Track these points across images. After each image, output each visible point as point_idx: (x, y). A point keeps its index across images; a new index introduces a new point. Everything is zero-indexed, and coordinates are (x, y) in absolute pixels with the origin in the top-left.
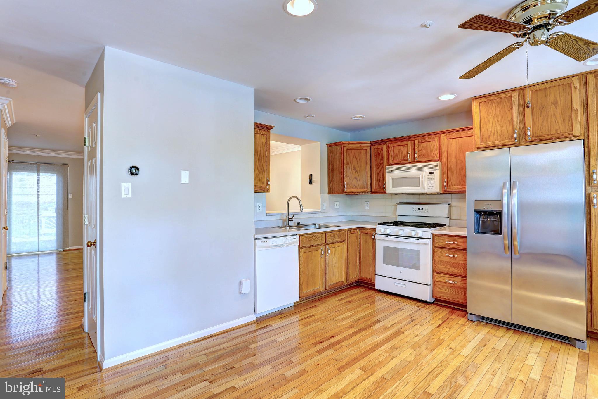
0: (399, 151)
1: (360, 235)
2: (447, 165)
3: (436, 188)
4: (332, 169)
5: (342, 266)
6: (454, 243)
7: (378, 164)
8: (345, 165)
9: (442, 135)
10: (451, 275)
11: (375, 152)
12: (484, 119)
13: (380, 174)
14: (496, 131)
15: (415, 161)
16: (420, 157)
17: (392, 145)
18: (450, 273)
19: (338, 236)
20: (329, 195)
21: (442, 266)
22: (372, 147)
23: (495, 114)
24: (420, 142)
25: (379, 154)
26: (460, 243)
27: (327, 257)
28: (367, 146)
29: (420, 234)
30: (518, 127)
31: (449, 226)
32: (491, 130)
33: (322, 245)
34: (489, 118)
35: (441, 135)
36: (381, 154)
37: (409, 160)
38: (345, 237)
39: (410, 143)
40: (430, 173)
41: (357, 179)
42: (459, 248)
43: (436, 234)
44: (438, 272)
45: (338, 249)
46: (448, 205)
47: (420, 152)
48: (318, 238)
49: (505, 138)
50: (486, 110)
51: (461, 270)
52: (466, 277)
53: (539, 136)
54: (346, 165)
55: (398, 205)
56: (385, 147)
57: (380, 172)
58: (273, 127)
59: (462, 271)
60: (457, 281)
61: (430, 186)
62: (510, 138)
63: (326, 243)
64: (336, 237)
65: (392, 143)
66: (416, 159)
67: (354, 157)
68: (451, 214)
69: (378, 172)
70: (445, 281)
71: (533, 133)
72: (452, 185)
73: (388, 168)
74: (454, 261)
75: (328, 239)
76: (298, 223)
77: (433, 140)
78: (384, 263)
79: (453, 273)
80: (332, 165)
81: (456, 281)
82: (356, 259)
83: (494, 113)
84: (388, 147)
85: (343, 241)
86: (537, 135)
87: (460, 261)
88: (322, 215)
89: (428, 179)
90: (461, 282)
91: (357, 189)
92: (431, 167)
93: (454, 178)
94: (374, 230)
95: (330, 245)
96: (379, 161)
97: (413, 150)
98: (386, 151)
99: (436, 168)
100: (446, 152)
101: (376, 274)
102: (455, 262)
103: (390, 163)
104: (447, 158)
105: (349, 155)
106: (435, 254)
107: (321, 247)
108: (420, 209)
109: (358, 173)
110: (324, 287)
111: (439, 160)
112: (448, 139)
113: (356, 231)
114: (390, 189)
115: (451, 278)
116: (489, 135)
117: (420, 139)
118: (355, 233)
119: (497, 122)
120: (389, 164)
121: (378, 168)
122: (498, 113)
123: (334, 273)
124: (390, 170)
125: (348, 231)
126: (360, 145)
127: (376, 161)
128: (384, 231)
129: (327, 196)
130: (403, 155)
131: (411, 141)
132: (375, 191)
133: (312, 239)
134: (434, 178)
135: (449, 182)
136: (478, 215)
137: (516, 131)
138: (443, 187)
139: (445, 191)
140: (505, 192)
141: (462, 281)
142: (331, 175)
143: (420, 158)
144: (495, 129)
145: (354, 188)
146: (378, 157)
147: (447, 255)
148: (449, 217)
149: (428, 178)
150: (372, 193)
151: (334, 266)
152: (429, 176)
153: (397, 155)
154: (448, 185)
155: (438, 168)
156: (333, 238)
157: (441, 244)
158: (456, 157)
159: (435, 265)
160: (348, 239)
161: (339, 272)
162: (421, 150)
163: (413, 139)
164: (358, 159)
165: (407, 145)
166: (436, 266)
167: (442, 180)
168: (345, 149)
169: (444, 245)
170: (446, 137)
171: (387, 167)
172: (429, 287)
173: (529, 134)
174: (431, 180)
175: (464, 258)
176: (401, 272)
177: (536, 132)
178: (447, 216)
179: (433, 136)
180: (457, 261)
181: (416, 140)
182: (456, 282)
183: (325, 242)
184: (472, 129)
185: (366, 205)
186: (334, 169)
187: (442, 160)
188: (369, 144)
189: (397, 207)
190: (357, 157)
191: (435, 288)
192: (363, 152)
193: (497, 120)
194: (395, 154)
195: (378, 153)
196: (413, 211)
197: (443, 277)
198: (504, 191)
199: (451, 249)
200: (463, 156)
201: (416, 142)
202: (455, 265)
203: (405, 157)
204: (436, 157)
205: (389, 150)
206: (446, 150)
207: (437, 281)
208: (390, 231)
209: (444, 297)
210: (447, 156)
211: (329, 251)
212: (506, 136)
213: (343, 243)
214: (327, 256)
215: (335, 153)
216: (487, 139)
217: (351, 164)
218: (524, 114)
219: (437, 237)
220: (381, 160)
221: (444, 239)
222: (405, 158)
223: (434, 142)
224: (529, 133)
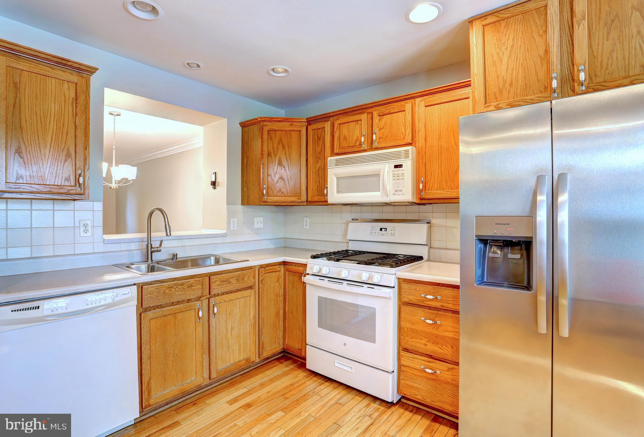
0: (349, 132)
1: (285, 274)
2: (425, 152)
3: (407, 195)
4: (247, 163)
5: (248, 331)
6: (436, 298)
7: (318, 154)
8: (265, 156)
9: (418, 100)
10: (430, 357)
11: (314, 135)
12: (492, 56)
13: (320, 170)
14: (514, 79)
15: (374, 146)
16: (381, 140)
17: (338, 122)
18: (428, 353)
19: (238, 280)
20: (243, 206)
21: (414, 340)
22: (309, 127)
23: (513, 46)
24: (381, 114)
25: (319, 138)
26: (447, 298)
27: (213, 320)
28: (302, 126)
29: (376, 279)
30: (559, 67)
31: (429, 260)
32: (505, 78)
33: (202, 299)
34: (501, 54)
35: (415, 101)
36: (321, 139)
37: (365, 146)
38: (253, 280)
39: (366, 117)
40: (396, 167)
41: (284, 180)
42: (443, 306)
43: (403, 279)
44: (406, 350)
45: (238, 304)
46: (427, 223)
47: (381, 131)
48: (189, 287)
49: (533, 90)
50: (497, 39)
51: (447, 349)
52: (457, 364)
53: (604, 82)
54: (267, 157)
55: (350, 224)
56: (327, 126)
57: (320, 168)
58: (96, 69)
59: (450, 351)
60: (441, 369)
61: (396, 191)
62: (543, 90)
63: (210, 294)
64: (233, 281)
65: (338, 119)
66: (375, 145)
67: (280, 143)
68: (432, 239)
69: (318, 168)
70: (418, 367)
71: (590, 78)
72: (433, 188)
73: (331, 160)
74: (434, 331)
75: (213, 286)
76: (175, 256)
77: (403, 109)
78: (320, 326)
79: (432, 354)
80: (247, 157)
81: (438, 369)
82: (277, 315)
83: (511, 44)
84: (333, 126)
85: (250, 288)
86: (599, 80)
87: (445, 332)
88: (228, 240)
89: (394, 178)
90: (447, 373)
91: (285, 196)
92: (397, 156)
93: (436, 176)
94: (305, 265)
95: (217, 298)
96: (318, 149)
97: (370, 129)
98: (329, 133)
99: (407, 157)
100: (423, 130)
101: (307, 343)
102: (437, 333)
103: (335, 151)
104: (425, 139)
105: (271, 139)
106: (403, 315)
107: (198, 304)
108: (383, 229)
109: (285, 170)
110: (206, 375)
111: (411, 144)
112: (426, 107)
113: (277, 268)
114: (334, 196)
115: (430, 362)
116: (501, 87)
117: (382, 109)
118: (274, 272)
119: (517, 60)
120: (333, 154)
121: (317, 162)
122: (519, 44)
123: (229, 347)
124: (334, 162)
125: (260, 269)
126: (290, 123)
127: (314, 150)
128: (319, 270)
129: (240, 208)
130: (355, 138)
131: (368, 113)
132: (313, 200)
133: (173, 290)
134: (402, 176)
135: (429, 183)
136: (482, 246)
137: (554, 75)
138: (418, 191)
139: (421, 199)
140: (542, 201)
141: (448, 370)
142: (245, 174)
143: (380, 142)
144: (512, 74)
145: (280, 194)
146: (317, 143)
147: (423, 319)
148: (429, 245)
149: (394, 175)
150: (308, 203)
151: (229, 333)
152: (394, 173)
153: (345, 138)
154: (427, 189)
155: (410, 158)
156: (227, 284)
157: (412, 298)
158: (440, 137)
159: (402, 335)
160: (260, 283)
161: (242, 343)
162: (383, 127)
163: (370, 110)
164: (287, 145)
165: (361, 120)
166: (404, 337)
167: (417, 180)
168: (266, 129)
169: (418, 300)
170: (423, 102)
171: (329, 158)
172: (391, 376)
173: (583, 79)
174: (398, 179)
175: (453, 327)
176: (345, 344)
177: (597, 73)
178: (424, 242)
179: (402, 103)
180: (440, 332)
181: (375, 111)
182: (438, 372)
183: (207, 292)
184: (469, 85)
185: (305, 223)
186: (250, 164)
187: (417, 144)
188: (305, 122)
189: (348, 225)
190: (285, 142)
191: (402, 377)
192: (295, 135)
193: (517, 57)
194: (342, 138)
195: (318, 136)
196: (372, 234)
197: (415, 360)
198: (539, 198)
199: (430, 308)
200: (452, 134)
201: (375, 114)
202: (436, 340)
203: (358, 141)
204: (406, 138)
205: (333, 131)
206: (423, 126)
207: (405, 366)
208: (328, 271)
209: (416, 395)
210: (424, 136)
211: (215, 309)
212: (533, 88)
213: (249, 291)
214: (211, 318)
215: (251, 138)
216: (498, 95)
217: (274, 154)
218: (570, 41)
219: (406, 285)
220: (322, 147)
221: (418, 289)
222: (358, 144)
223: (404, 112)
224: (582, 76)
